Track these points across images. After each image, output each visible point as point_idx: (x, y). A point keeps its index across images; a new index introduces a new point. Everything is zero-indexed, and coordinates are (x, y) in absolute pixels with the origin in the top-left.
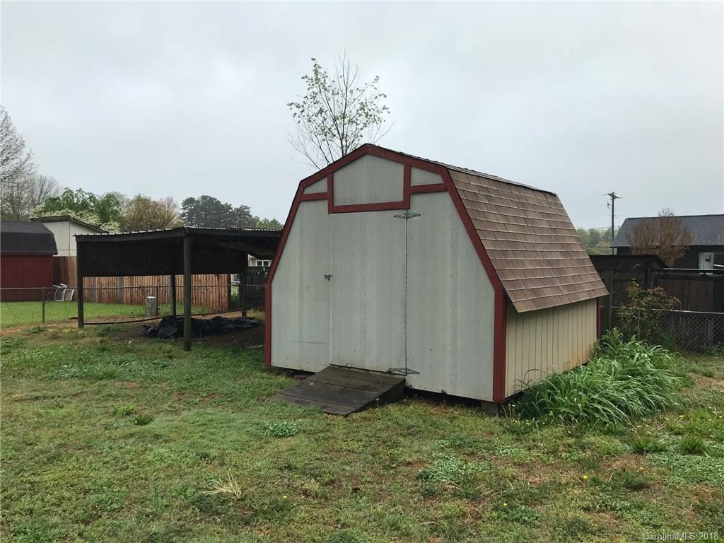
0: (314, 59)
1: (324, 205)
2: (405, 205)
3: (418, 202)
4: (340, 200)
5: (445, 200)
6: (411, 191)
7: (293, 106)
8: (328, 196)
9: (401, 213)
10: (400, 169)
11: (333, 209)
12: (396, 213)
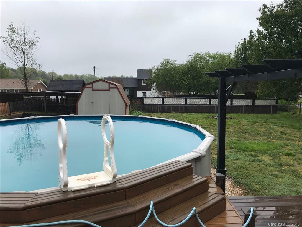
0: (11, 22)
1: (91, 89)
2: (109, 90)
3: (111, 89)
4: (95, 88)
5: (116, 90)
6: (110, 88)
7: (2, 38)
8: (92, 87)
9: (108, 91)
10: (108, 84)
11: (93, 90)
12: (107, 91)
